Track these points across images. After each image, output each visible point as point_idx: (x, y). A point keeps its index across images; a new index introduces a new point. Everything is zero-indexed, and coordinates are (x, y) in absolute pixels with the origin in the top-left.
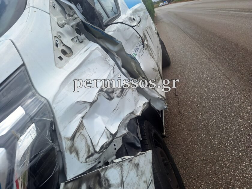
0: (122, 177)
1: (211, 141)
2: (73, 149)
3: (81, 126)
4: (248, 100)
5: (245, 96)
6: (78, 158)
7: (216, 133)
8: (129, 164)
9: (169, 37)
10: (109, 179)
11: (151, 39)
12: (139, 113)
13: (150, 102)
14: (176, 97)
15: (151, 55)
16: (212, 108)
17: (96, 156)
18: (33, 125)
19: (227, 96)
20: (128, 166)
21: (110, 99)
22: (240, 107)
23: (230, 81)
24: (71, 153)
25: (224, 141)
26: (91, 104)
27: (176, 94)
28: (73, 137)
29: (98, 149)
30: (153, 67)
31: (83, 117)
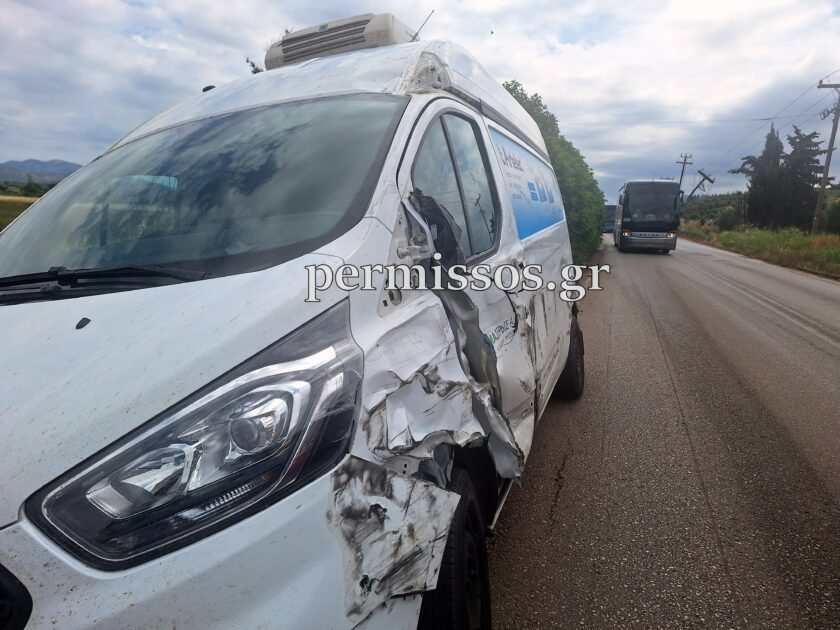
0: (410, 498)
1: (591, 601)
2: (367, 426)
3: (382, 405)
4: (723, 553)
5: (719, 541)
6: (368, 441)
7: (610, 589)
8: (424, 489)
9: (610, 325)
10: (394, 488)
11: (545, 317)
12: (461, 441)
13: (488, 438)
14: (557, 480)
15: (529, 352)
16: (632, 536)
17: (386, 453)
18: (342, 374)
19: (681, 526)
20: (422, 490)
21: (428, 391)
22: (695, 559)
23: (706, 496)
24: (364, 429)
25: (621, 611)
26: (404, 383)
27: (561, 473)
28: (371, 413)
29: (391, 447)
30: (524, 380)
31: (387, 395)
